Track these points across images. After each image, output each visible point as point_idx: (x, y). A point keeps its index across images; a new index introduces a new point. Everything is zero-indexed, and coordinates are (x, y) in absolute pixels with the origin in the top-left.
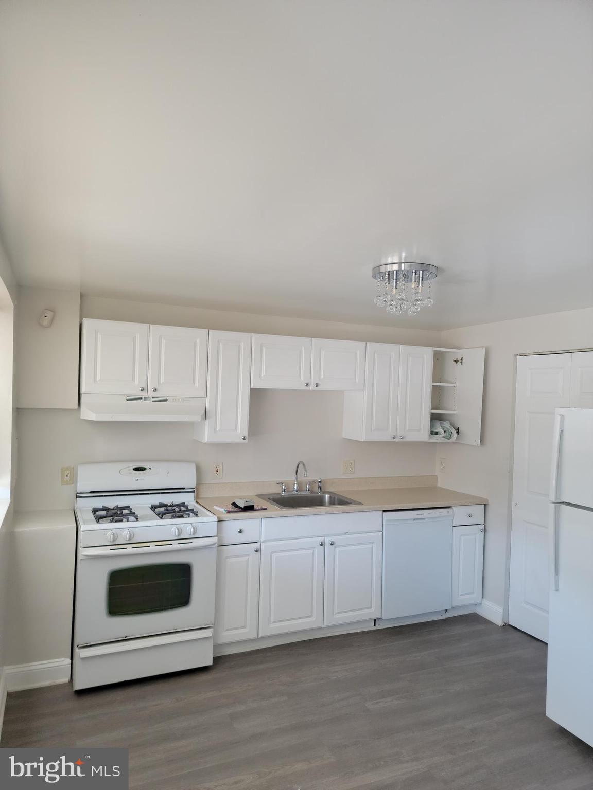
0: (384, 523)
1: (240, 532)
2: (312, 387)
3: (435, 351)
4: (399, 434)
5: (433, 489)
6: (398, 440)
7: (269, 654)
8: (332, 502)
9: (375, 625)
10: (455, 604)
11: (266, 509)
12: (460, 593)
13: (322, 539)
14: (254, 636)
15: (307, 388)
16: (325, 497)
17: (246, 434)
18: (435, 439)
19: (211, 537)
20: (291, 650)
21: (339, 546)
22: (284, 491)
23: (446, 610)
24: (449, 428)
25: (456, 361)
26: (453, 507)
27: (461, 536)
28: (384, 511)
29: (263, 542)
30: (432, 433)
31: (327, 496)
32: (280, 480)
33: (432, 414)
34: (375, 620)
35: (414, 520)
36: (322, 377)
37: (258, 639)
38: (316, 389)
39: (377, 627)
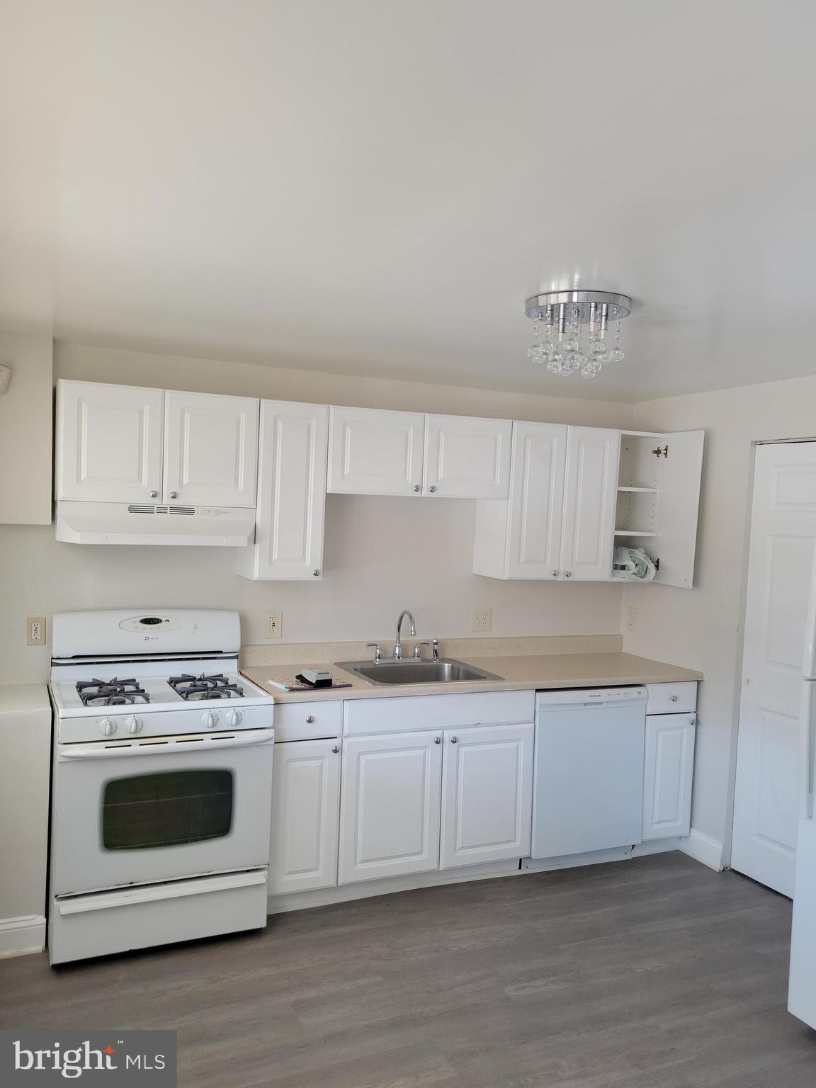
0: (537, 710)
1: (310, 721)
2: (425, 493)
3: (622, 435)
4: (563, 569)
5: (615, 657)
6: (561, 578)
7: (354, 911)
8: (455, 676)
9: (520, 868)
10: (647, 837)
11: (350, 686)
12: (656, 818)
13: (438, 734)
14: (330, 882)
15: (418, 494)
16: (444, 667)
17: (319, 567)
18: (621, 577)
19: (264, 728)
21: (465, 745)
22: (379, 658)
23: (633, 846)
24: (643, 559)
25: (658, 452)
26: (648, 686)
27: (659, 730)
28: (537, 691)
29: (346, 737)
30: (616, 567)
31: (447, 666)
32: (372, 640)
33: (617, 538)
34: (521, 860)
35: (585, 704)
36: (441, 475)
37: (337, 888)
38: (432, 495)
39: (524, 871)
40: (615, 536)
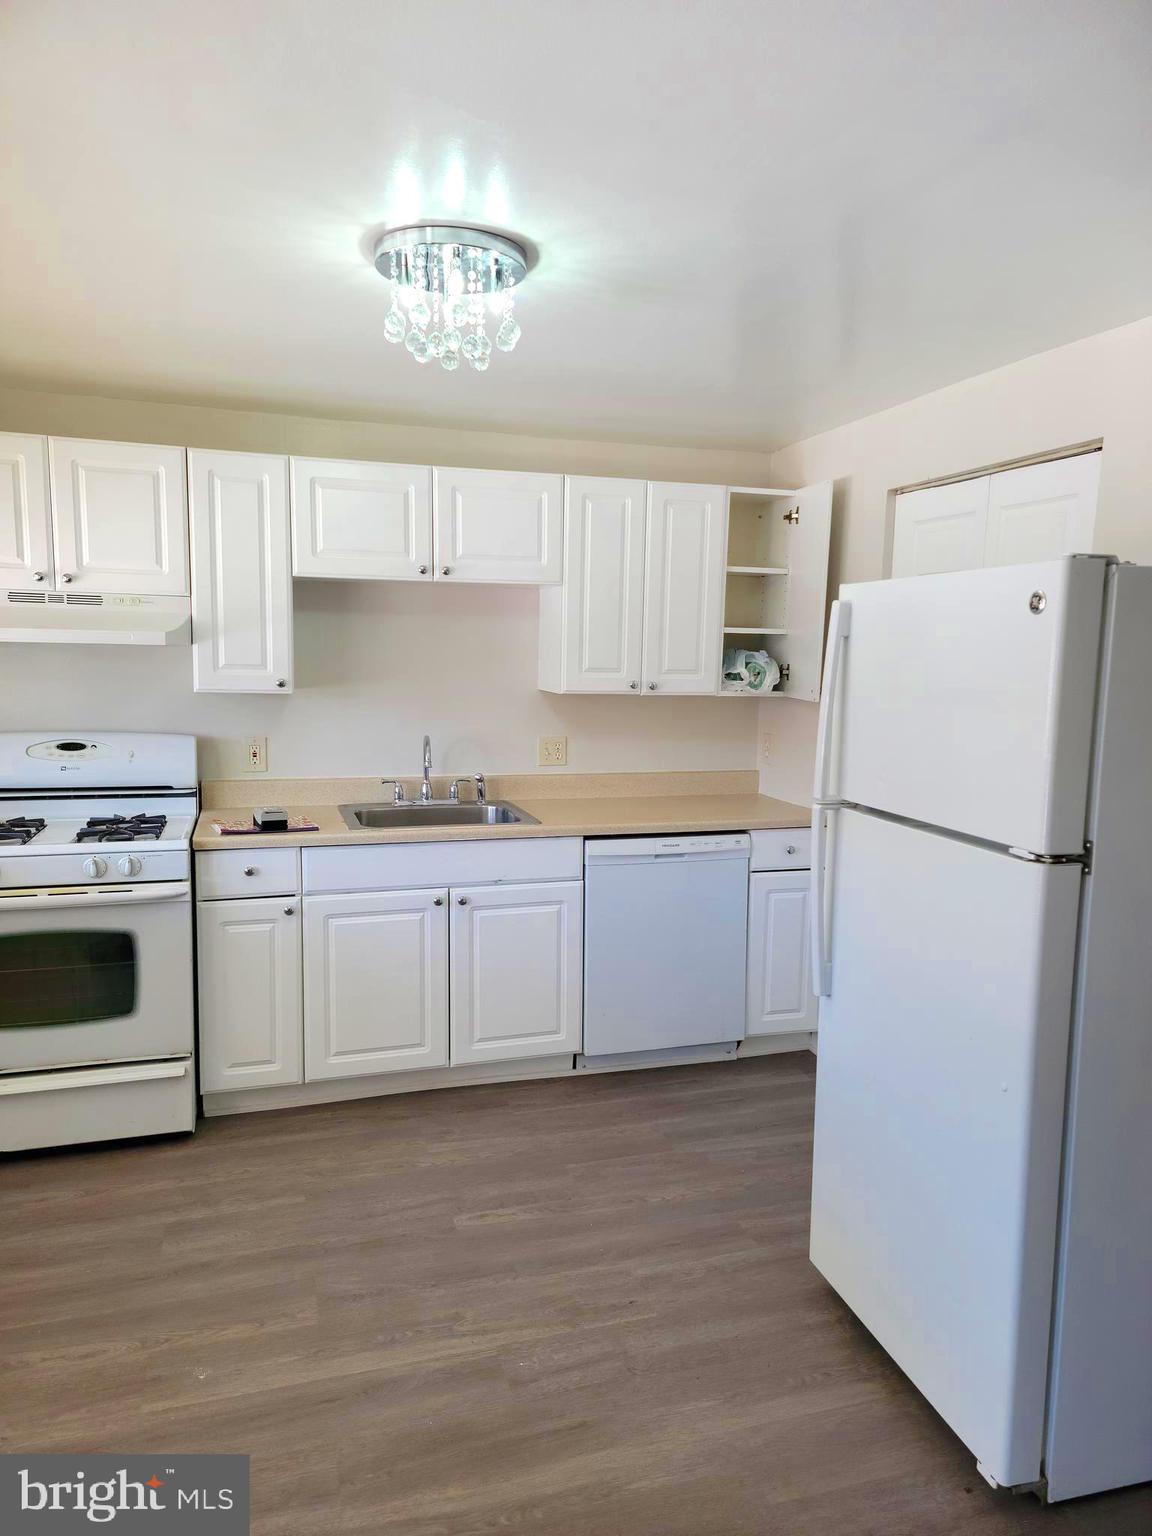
0: (586, 864)
1: (250, 873)
2: (438, 576)
3: (732, 494)
4: (647, 679)
5: (748, 796)
6: (645, 691)
7: (328, 1115)
9: (574, 1067)
10: (754, 1031)
11: (316, 829)
12: (768, 1008)
13: (441, 893)
14: (294, 1078)
15: (426, 578)
16: (487, 809)
17: (286, 674)
18: (736, 689)
19: (180, 881)
20: (379, 1108)
21: (480, 908)
22: (399, 798)
23: (739, 1043)
24: (763, 665)
25: (788, 517)
26: (751, 832)
27: (770, 892)
28: (587, 838)
29: (306, 895)
30: (728, 676)
31: (491, 809)
32: (387, 777)
33: (727, 636)
34: (575, 1056)
35: (657, 856)
36: (460, 552)
37: (304, 1086)
38: (447, 579)
39: (580, 1071)
40: (725, 634)
